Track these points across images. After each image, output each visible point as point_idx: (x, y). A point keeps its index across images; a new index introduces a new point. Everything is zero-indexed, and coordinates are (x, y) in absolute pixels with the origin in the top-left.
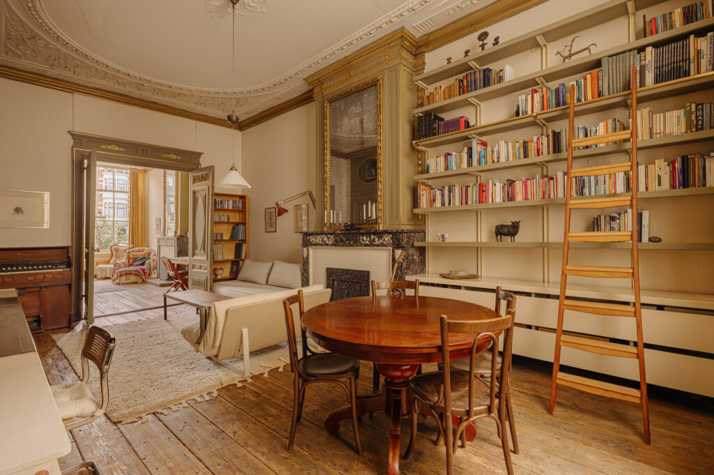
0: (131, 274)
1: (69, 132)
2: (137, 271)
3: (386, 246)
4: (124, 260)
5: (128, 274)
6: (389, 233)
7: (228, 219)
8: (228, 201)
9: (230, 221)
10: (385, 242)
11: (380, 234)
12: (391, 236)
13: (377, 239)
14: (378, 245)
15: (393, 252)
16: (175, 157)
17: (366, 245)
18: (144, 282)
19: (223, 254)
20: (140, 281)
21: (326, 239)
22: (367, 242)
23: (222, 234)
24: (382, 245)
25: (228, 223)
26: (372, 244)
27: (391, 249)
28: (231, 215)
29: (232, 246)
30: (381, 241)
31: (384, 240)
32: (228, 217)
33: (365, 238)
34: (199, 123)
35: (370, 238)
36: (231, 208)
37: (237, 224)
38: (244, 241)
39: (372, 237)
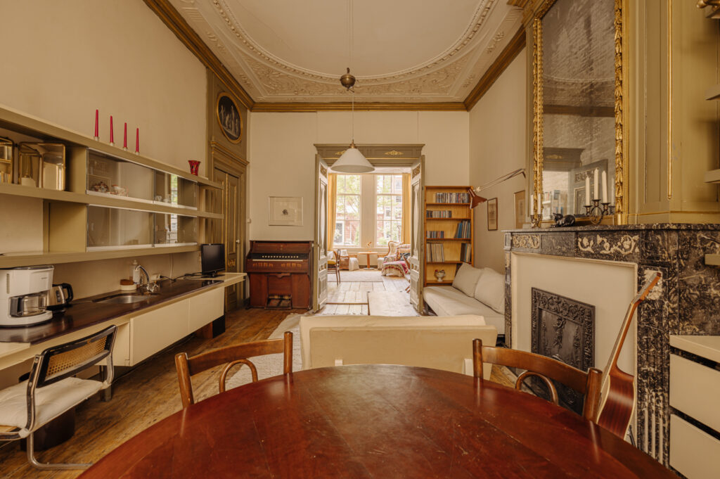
0: (393, 267)
1: (314, 145)
2: (397, 265)
3: (624, 259)
4: (394, 255)
5: (391, 267)
6: (634, 231)
7: (450, 215)
8: (451, 194)
9: (453, 217)
10: (623, 252)
11: (614, 233)
12: (636, 237)
13: (607, 245)
14: (609, 257)
15: (641, 272)
16: (396, 153)
17: (588, 255)
18: (403, 276)
19: (442, 254)
20: (400, 275)
21: (530, 241)
22: (589, 249)
23: (442, 233)
24: (618, 256)
25: (450, 219)
26: (597, 255)
27: (636, 266)
28: (453, 209)
29: (458, 246)
30: (615, 248)
31: (622, 247)
32: (450, 212)
33: (585, 241)
34: (420, 112)
35: (595, 241)
36: (454, 202)
37: (462, 220)
38: (469, 241)
39: (599, 239)
